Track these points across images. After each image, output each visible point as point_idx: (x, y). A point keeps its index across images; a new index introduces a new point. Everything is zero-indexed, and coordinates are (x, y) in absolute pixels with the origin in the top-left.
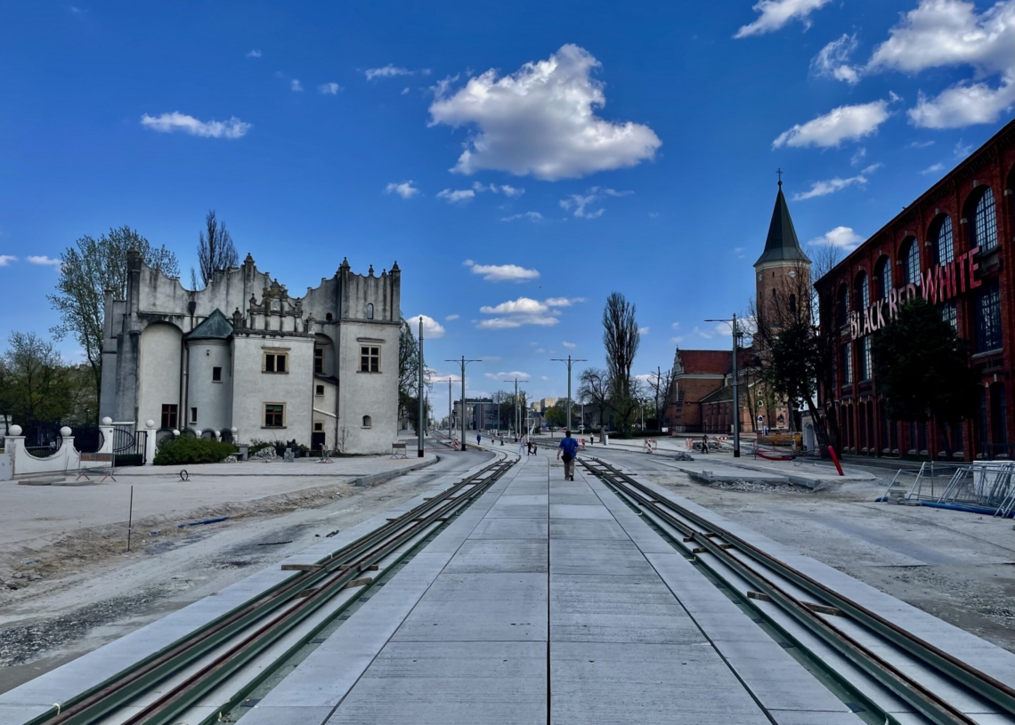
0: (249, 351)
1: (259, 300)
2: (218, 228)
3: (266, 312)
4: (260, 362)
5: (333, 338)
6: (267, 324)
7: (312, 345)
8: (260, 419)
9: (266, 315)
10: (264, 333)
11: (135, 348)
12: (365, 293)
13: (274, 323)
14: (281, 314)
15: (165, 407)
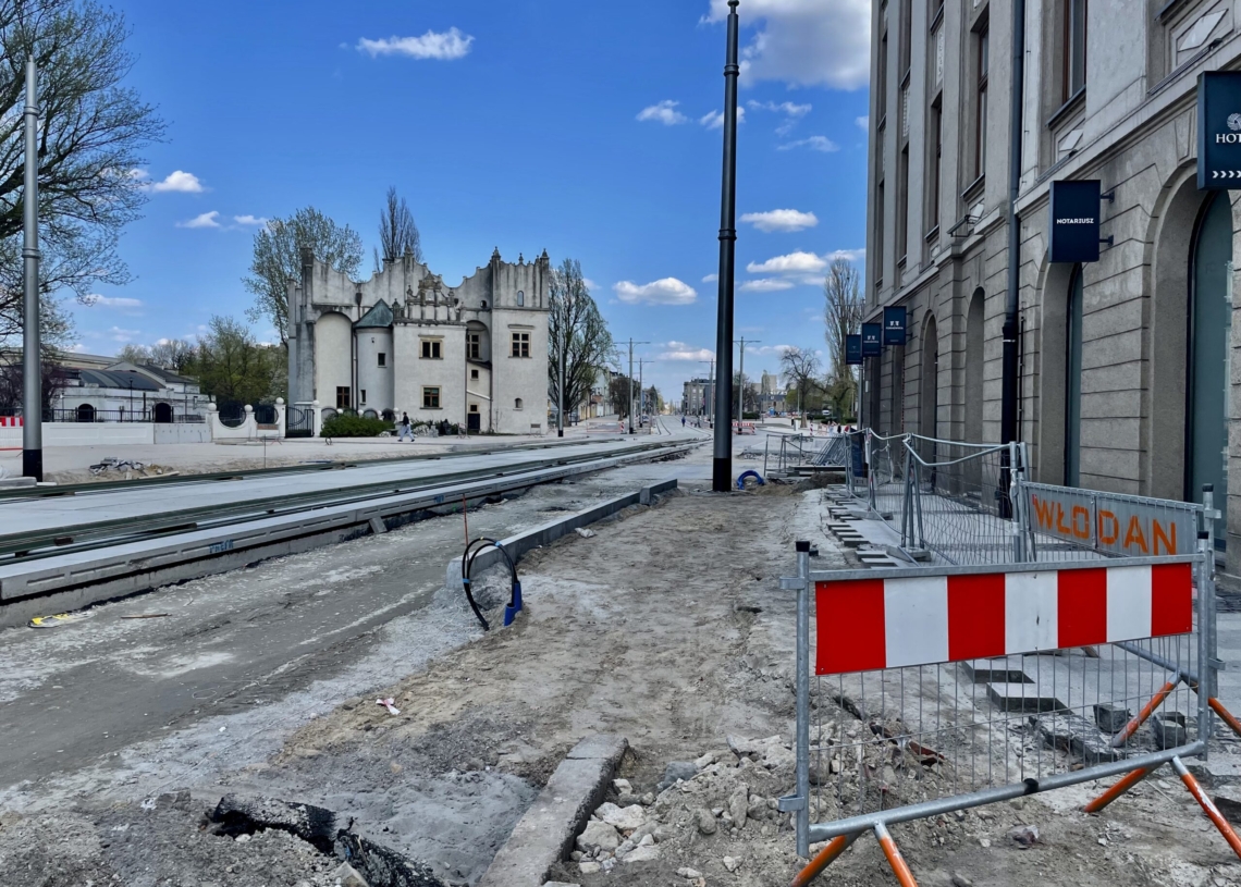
0: (408, 339)
1: (416, 291)
2: (399, 205)
3: (422, 302)
4: (419, 349)
5: (488, 324)
6: (422, 314)
7: (464, 332)
8: (419, 400)
9: (422, 305)
10: (420, 323)
11: (311, 336)
12: (516, 281)
13: (429, 313)
14: (435, 304)
15: (339, 389)
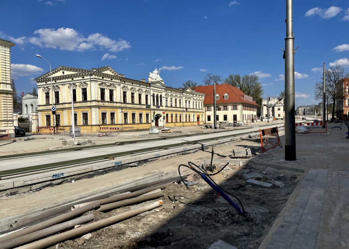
0: (276, 108)
4: (277, 109)
7: (283, 107)
8: (278, 116)
10: (278, 106)
11: (262, 109)
13: (279, 105)
15: (266, 115)
